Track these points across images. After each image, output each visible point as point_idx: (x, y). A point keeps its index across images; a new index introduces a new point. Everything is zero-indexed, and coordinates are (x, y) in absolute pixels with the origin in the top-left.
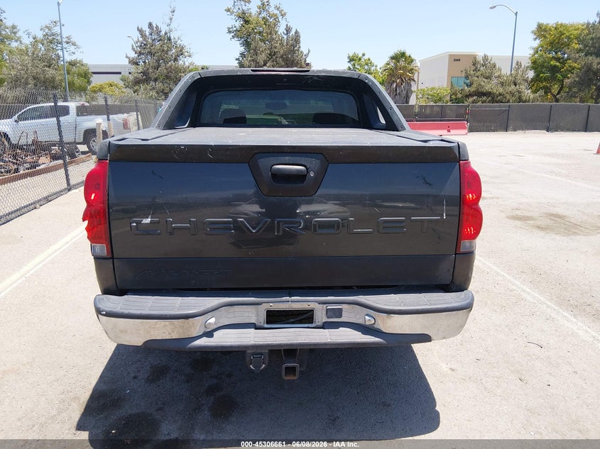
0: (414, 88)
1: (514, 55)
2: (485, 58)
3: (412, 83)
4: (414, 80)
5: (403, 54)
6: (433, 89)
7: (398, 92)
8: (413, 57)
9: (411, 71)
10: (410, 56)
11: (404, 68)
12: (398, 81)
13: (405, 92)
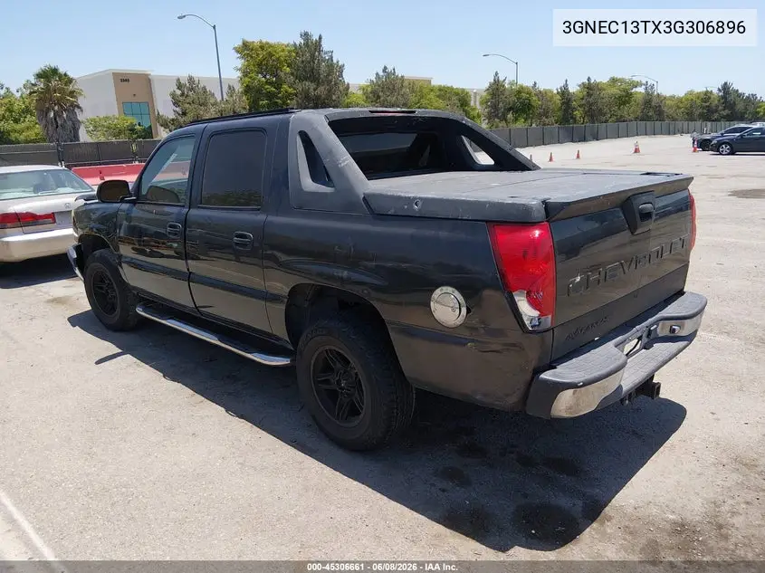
0: (80, 117)
1: (222, 77)
2: (191, 79)
3: (77, 110)
4: (79, 107)
5: (55, 71)
6: (107, 118)
7: (59, 122)
8: (71, 75)
9: (72, 94)
10: (65, 75)
11: (61, 91)
12: (56, 108)
13: (69, 123)
